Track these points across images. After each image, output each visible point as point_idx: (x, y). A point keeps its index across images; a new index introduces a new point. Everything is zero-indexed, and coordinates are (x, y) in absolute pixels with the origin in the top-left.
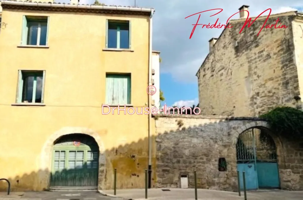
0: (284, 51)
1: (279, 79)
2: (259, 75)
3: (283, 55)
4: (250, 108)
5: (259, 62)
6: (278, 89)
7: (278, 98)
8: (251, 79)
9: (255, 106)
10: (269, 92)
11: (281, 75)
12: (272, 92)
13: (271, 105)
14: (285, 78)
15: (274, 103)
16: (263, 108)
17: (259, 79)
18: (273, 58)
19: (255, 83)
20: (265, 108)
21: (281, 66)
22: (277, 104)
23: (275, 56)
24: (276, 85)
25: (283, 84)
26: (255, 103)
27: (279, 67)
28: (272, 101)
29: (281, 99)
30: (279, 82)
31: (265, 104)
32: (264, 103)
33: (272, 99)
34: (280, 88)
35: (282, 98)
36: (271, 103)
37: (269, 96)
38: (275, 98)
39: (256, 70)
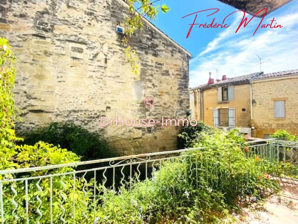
0: (182, 77)
1: (175, 96)
2: (155, 84)
3: (180, 80)
4: (140, 114)
5: (156, 72)
6: (174, 104)
7: (173, 111)
8: (145, 85)
9: (147, 113)
10: (165, 104)
11: (177, 94)
12: (167, 105)
13: (166, 115)
14: (180, 97)
15: (169, 114)
16: (157, 116)
17: (154, 88)
18: (171, 77)
19: (149, 90)
20: (159, 117)
21: (178, 87)
22: (171, 115)
23: (173, 77)
24: (172, 101)
25: (178, 101)
26: (147, 110)
27: (176, 87)
28: (167, 112)
29: (175, 112)
30: (175, 99)
31: (159, 114)
32: (159, 112)
33: (167, 111)
34: (175, 103)
35: (177, 112)
36: (165, 114)
37: (163, 107)
38: (170, 110)
39: (151, 78)
